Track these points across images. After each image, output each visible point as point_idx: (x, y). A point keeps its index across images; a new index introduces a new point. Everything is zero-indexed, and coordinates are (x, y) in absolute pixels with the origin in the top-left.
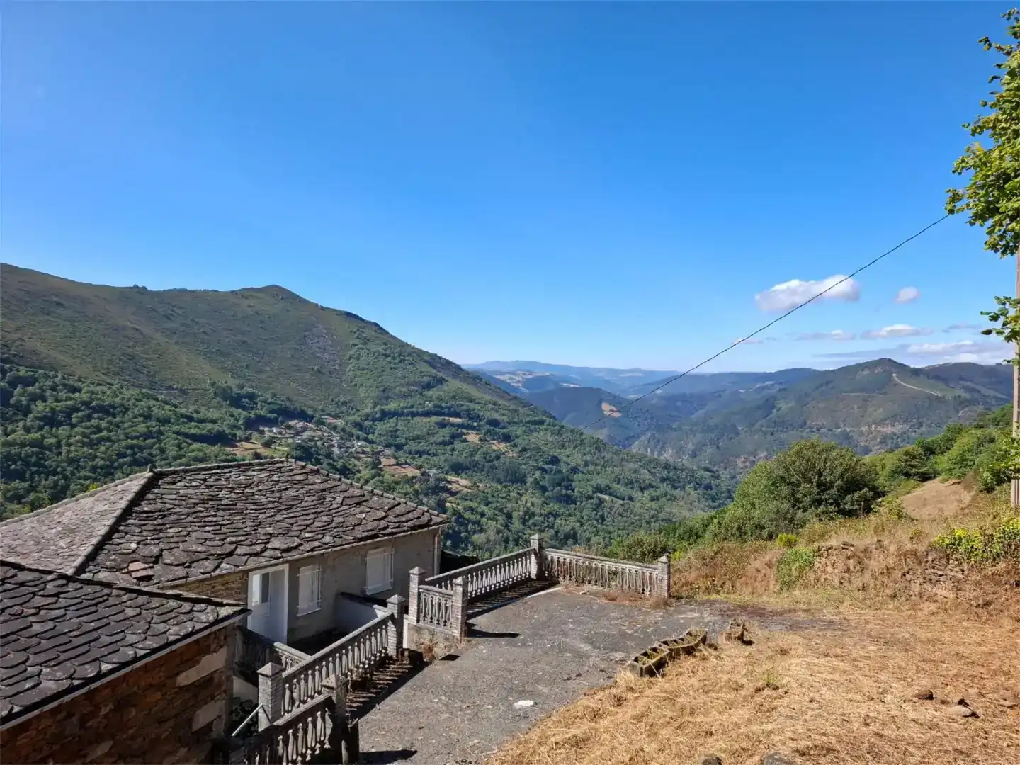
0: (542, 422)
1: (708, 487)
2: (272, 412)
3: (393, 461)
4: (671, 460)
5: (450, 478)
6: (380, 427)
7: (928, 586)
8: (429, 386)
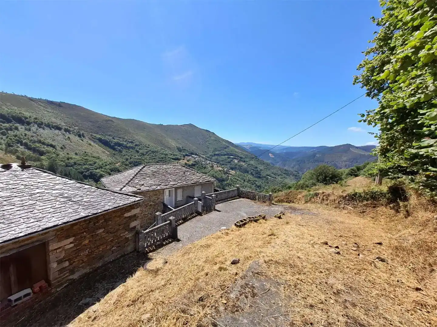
0: (253, 158)
1: (296, 176)
2: (189, 153)
3: (217, 166)
4: (286, 169)
5: (230, 171)
6: (213, 158)
7: (346, 206)
8: (226, 148)
